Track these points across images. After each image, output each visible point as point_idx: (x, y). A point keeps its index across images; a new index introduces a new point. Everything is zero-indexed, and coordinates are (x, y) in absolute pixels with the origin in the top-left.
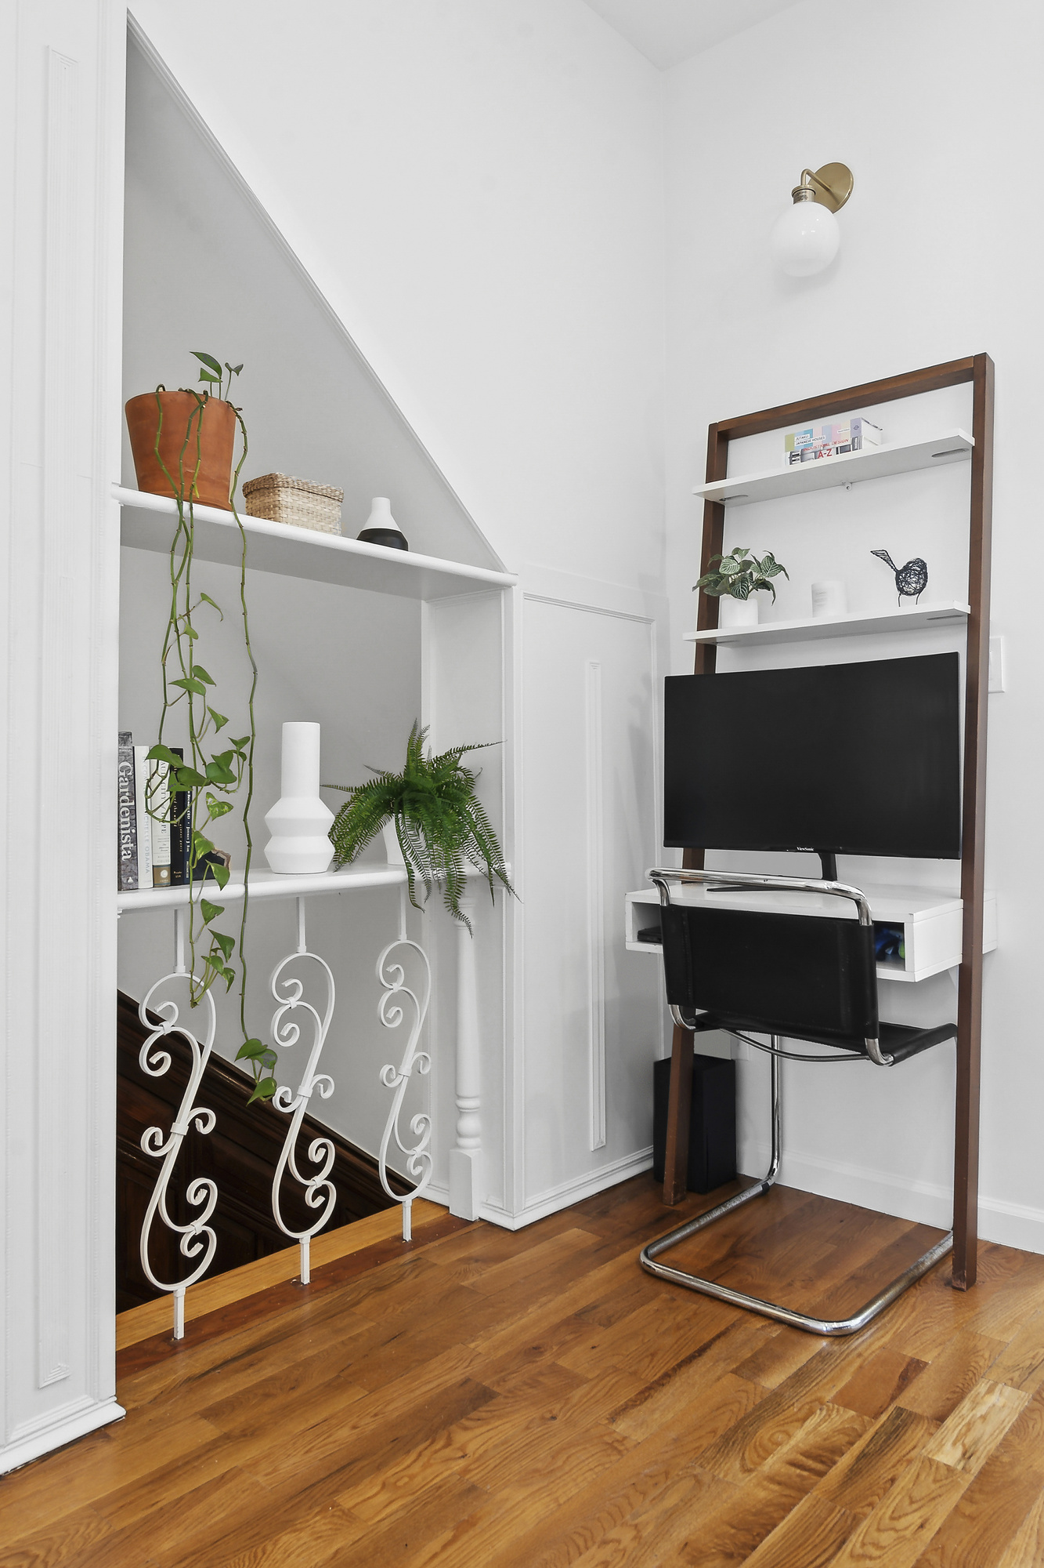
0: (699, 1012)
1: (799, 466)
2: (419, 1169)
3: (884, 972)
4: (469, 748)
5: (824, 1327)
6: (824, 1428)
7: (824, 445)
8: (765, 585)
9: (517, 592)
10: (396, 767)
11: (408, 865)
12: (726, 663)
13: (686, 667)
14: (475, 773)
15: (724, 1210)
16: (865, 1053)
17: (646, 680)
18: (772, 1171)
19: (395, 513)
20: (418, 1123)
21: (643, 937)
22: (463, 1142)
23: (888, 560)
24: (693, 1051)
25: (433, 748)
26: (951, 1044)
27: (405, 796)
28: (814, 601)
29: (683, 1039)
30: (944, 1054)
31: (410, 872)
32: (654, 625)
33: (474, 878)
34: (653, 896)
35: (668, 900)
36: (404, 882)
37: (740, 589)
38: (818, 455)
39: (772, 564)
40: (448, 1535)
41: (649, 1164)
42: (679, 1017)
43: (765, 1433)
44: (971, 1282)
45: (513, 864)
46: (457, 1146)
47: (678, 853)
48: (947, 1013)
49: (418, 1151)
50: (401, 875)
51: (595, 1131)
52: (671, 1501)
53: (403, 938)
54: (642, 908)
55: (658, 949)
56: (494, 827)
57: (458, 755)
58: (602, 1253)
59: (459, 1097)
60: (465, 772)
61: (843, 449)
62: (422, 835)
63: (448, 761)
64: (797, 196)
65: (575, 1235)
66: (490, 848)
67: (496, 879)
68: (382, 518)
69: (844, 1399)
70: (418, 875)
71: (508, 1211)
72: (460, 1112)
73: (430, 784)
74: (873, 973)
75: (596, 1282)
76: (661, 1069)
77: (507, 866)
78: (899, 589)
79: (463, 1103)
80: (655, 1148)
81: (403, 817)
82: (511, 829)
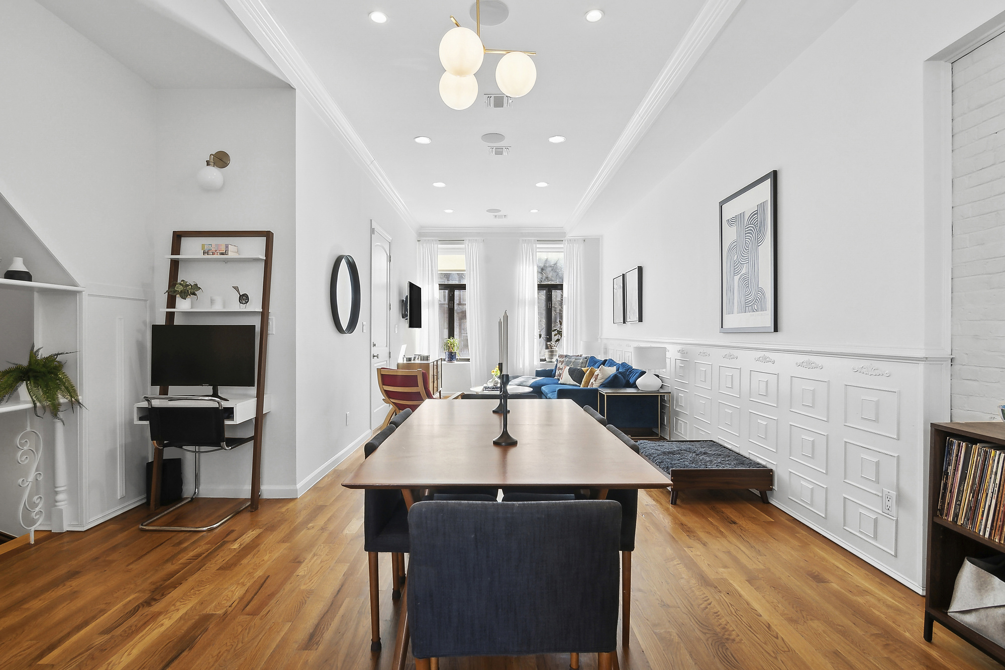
0: (165, 442)
1: (206, 256)
2: (38, 516)
3: (227, 422)
4: (62, 354)
5: (205, 529)
6: (200, 550)
7: (216, 251)
8: (194, 294)
9: (85, 295)
10: (25, 363)
11: (34, 401)
12: (177, 322)
13: (161, 321)
14: (63, 362)
15: (174, 508)
16: (223, 448)
17: (145, 323)
18: (195, 493)
19: (25, 263)
20: (37, 499)
21: (141, 419)
22: (58, 504)
23: (238, 291)
24: (163, 458)
25: (43, 354)
26: (251, 443)
27: (30, 374)
28: (211, 302)
29: (159, 453)
30: (249, 447)
31: (35, 404)
32: (148, 302)
33: (64, 403)
34: (145, 404)
35: (151, 406)
36: (32, 408)
37: (184, 295)
38: (213, 254)
39: (197, 288)
40: (69, 602)
41: (144, 501)
42: (156, 445)
43: (180, 556)
44: (256, 509)
45: (82, 397)
46: (56, 506)
47: (157, 388)
48: (251, 433)
49: (37, 509)
50: (30, 405)
51: (120, 491)
52: (147, 576)
53: (28, 429)
54: (140, 409)
55: (147, 423)
56: (73, 383)
57: (56, 356)
58: (122, 530)
59: (56, 487)
60: (59, 362)
61: (222, 254)
62: (40, 390)
63: (51, 358)
64: (208, 163)
65: (111, 527)
66: (71, 391)
67: (75, 403)
68: (19, 265)
69: (207, 543)
70: (38, 404)
71: (81, 525)
72: (56, 493)
73: (43, 370)
74: (224, 422)
75: (120, 537)
76: (149, 466)
77: (80, 397)
78: (240, 302)
79: (57, 489)
80: (147, 494)
81: (30, 383)
82: (81, 384)
